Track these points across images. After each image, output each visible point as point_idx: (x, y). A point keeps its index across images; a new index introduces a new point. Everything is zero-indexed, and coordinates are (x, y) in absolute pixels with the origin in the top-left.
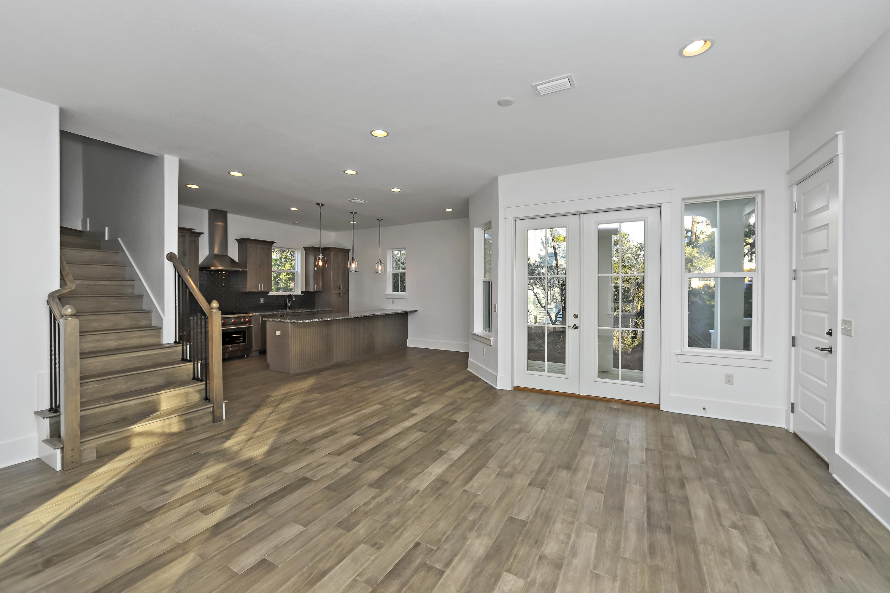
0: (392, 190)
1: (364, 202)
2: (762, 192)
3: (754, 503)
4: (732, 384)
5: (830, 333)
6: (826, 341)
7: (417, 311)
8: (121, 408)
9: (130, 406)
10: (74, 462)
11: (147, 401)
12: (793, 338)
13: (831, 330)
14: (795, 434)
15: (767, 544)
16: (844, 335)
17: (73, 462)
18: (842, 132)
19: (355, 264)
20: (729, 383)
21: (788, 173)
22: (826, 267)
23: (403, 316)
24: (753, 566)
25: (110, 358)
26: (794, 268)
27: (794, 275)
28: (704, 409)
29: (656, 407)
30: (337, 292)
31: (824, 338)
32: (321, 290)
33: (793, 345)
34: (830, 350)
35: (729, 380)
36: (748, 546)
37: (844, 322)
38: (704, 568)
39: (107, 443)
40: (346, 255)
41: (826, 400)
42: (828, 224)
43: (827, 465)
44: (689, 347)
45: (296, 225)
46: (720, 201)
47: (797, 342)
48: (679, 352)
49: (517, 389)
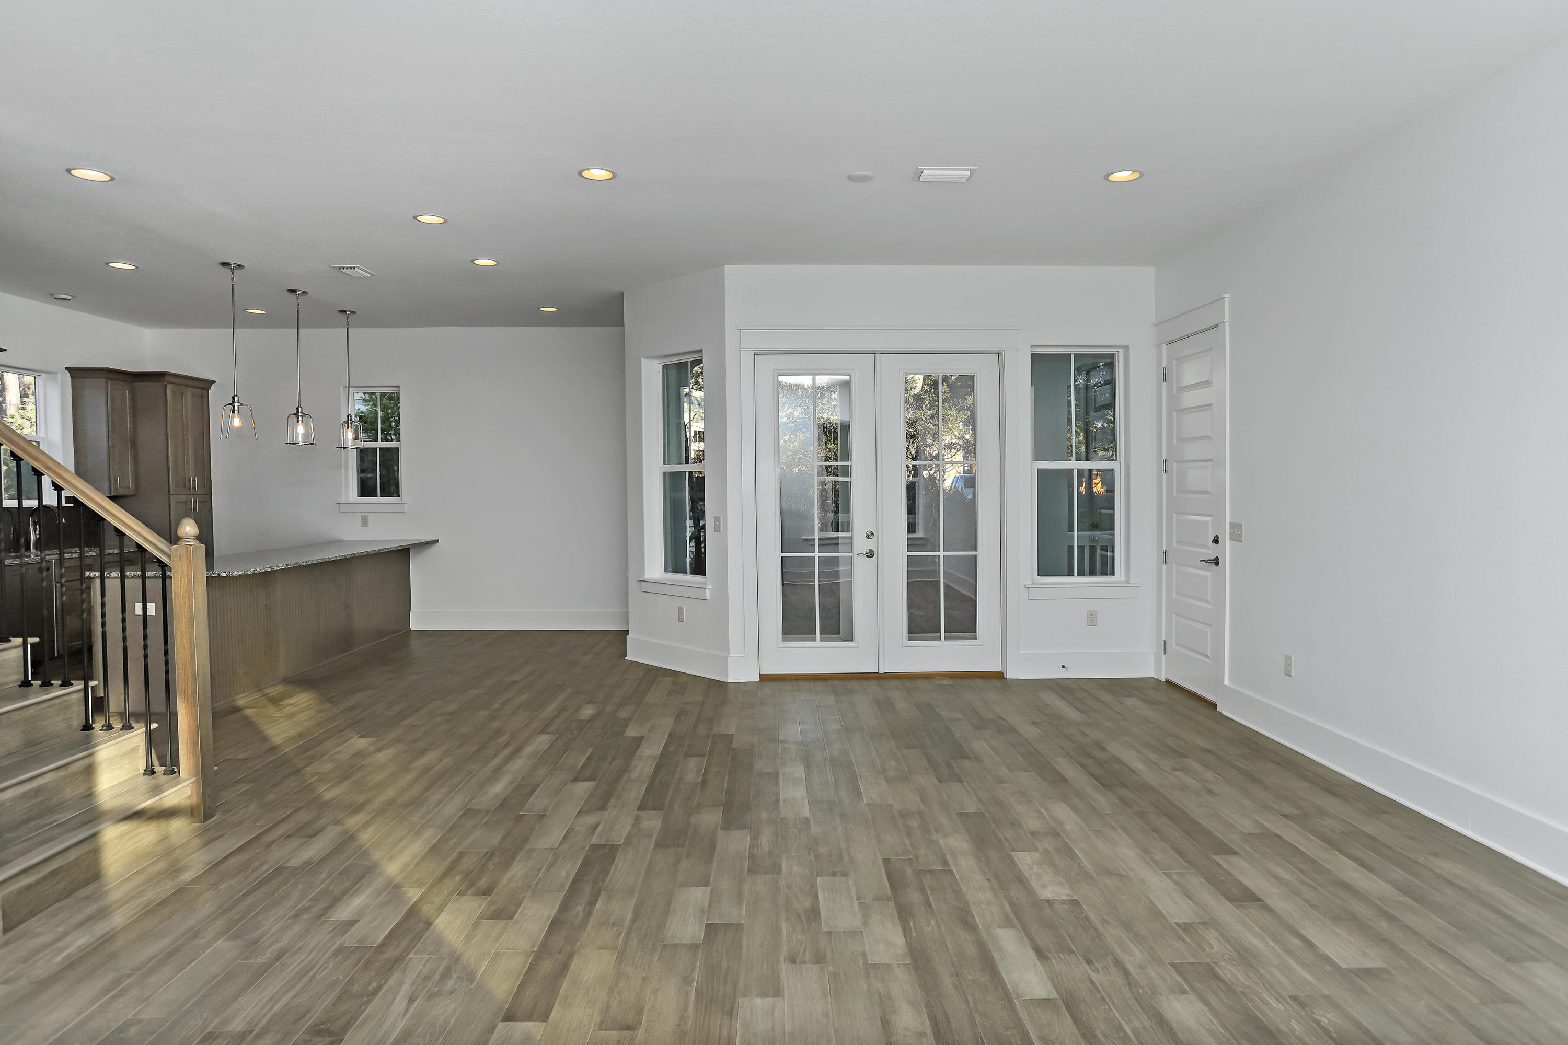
0: (475, 262)
1: (369, 275)
2: (1126, 348)
3: (1177, 748)
4: (1096, 626)
5: (1216, 541)
6: (1210, 552)
7: (437, 541)
12: (1165, 552)
13: (1217, 536)
14: (1168, 682)
15: (1209, 775)
16: (1233, 542)
18: (1228, 296)
19: (306, 427)
20: (1092, 624)
21: (1156, 326)
22: (1210, 458)
23: (403, 554)
24: (1210, 792)
26: (1164, 457)
27: (1165, 466)
28: (1063, 667)
29: (999, 676)
30: (183, 498)
31: (1208, 548)
32: (132, 492)
33: (1165, 562)
34: (1216, 562)
35: (1092, 619)
36: (1197, 781)
37: (1233, 525)
38: (1177, 803)
40: (202, 397)
41: (1210, 626)
42: (1211, 404)
43: (1214, 706)
44: (1039, 577)
45: (61, 301)
46: (1074, 354)
47: (1169, 556)
48: (1029, 583)
49: (764, 678)
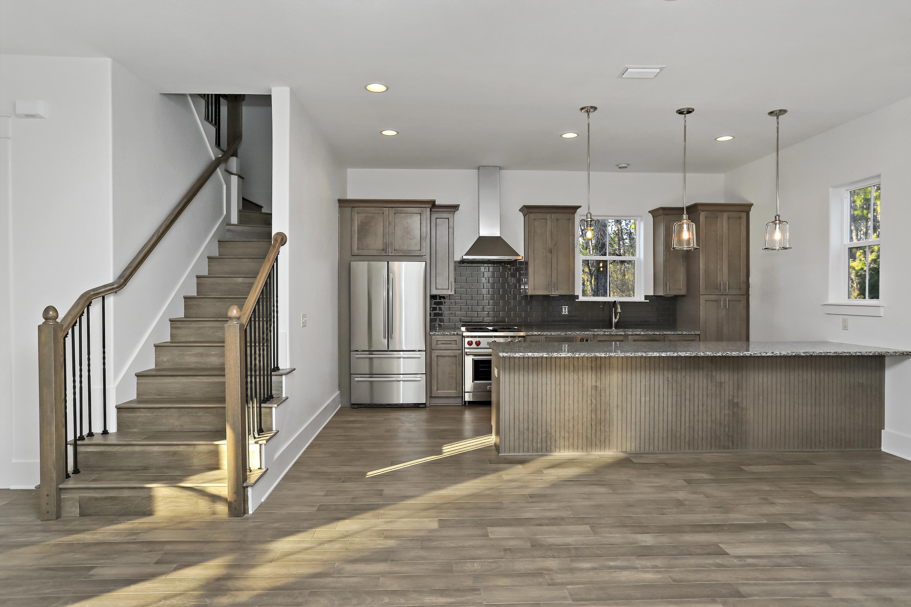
8: (142, 452)
9: (152, 452)
10: (50, 512)
11: (173, 451)
17: (48, 512)
23: (873, 365)
25: (189, 380)
30: (714, 297)
32: (683, 292)
39: (90, 499)
40: (740, 218)
45: (624, 169)
